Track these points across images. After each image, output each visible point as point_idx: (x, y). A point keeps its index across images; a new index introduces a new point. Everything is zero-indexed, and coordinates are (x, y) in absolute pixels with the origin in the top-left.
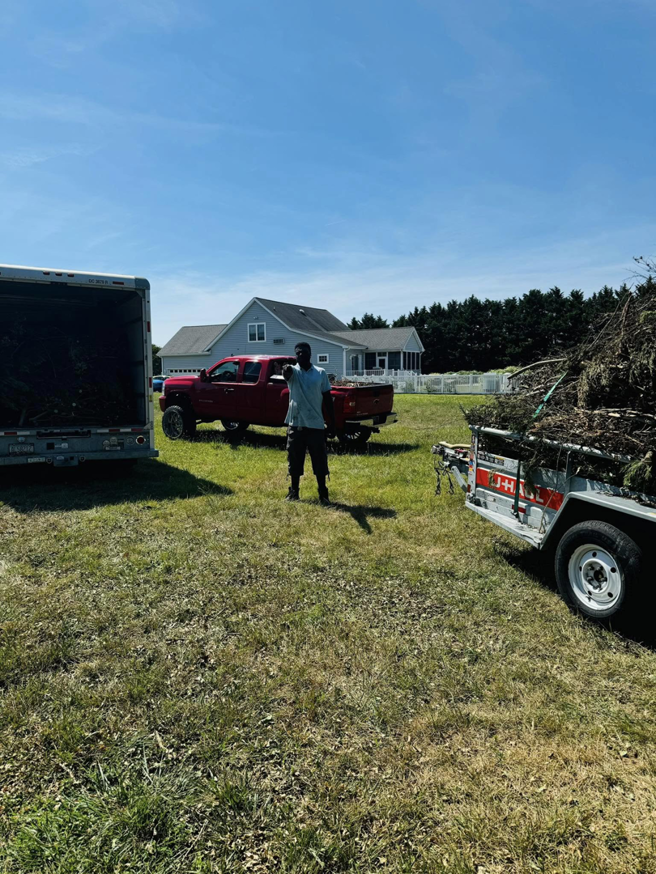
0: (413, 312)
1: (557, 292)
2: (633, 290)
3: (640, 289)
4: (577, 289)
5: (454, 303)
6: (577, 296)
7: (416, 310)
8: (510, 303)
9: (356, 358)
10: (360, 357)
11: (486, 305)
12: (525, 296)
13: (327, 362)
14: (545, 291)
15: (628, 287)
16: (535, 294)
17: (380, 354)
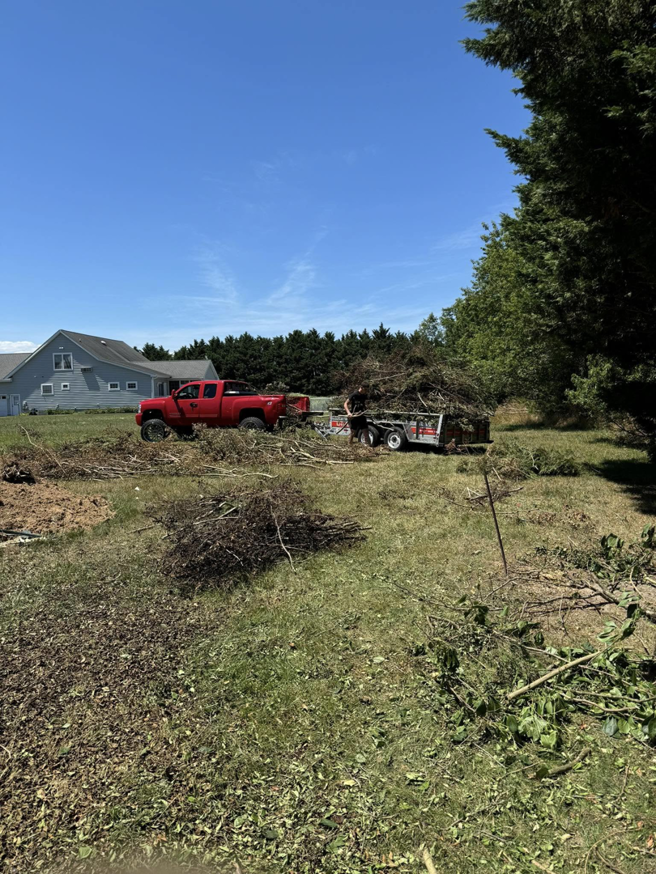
0: (193, 344)
1: (314, 333)
2: (371, 334)
3: (375, 332)
4: (330, 331)
5: (231, 338)
6: (330, 336)
7: (196, 342)
8: (278, 340)
9: (162, 386)
10: (165, 384)
11: (258, 341)
12: (290, 335)
13: (136, 389)
14: (305, 331)
15: (368, 331)
16: (297, 333)
17: (183, 382)
